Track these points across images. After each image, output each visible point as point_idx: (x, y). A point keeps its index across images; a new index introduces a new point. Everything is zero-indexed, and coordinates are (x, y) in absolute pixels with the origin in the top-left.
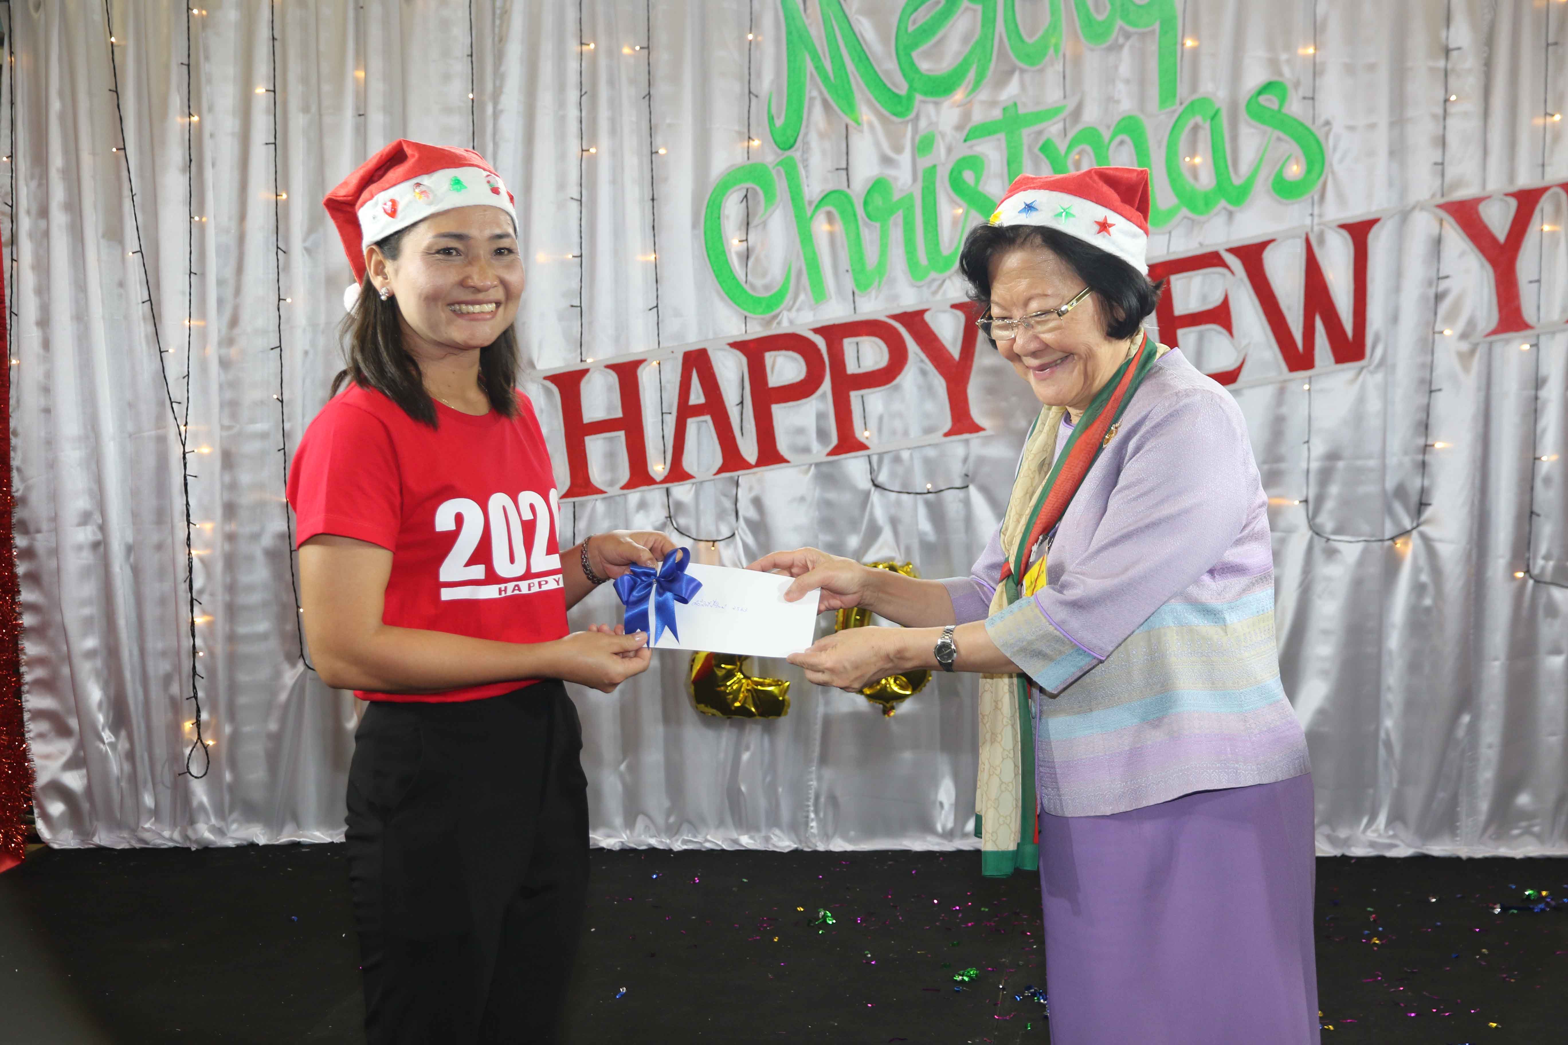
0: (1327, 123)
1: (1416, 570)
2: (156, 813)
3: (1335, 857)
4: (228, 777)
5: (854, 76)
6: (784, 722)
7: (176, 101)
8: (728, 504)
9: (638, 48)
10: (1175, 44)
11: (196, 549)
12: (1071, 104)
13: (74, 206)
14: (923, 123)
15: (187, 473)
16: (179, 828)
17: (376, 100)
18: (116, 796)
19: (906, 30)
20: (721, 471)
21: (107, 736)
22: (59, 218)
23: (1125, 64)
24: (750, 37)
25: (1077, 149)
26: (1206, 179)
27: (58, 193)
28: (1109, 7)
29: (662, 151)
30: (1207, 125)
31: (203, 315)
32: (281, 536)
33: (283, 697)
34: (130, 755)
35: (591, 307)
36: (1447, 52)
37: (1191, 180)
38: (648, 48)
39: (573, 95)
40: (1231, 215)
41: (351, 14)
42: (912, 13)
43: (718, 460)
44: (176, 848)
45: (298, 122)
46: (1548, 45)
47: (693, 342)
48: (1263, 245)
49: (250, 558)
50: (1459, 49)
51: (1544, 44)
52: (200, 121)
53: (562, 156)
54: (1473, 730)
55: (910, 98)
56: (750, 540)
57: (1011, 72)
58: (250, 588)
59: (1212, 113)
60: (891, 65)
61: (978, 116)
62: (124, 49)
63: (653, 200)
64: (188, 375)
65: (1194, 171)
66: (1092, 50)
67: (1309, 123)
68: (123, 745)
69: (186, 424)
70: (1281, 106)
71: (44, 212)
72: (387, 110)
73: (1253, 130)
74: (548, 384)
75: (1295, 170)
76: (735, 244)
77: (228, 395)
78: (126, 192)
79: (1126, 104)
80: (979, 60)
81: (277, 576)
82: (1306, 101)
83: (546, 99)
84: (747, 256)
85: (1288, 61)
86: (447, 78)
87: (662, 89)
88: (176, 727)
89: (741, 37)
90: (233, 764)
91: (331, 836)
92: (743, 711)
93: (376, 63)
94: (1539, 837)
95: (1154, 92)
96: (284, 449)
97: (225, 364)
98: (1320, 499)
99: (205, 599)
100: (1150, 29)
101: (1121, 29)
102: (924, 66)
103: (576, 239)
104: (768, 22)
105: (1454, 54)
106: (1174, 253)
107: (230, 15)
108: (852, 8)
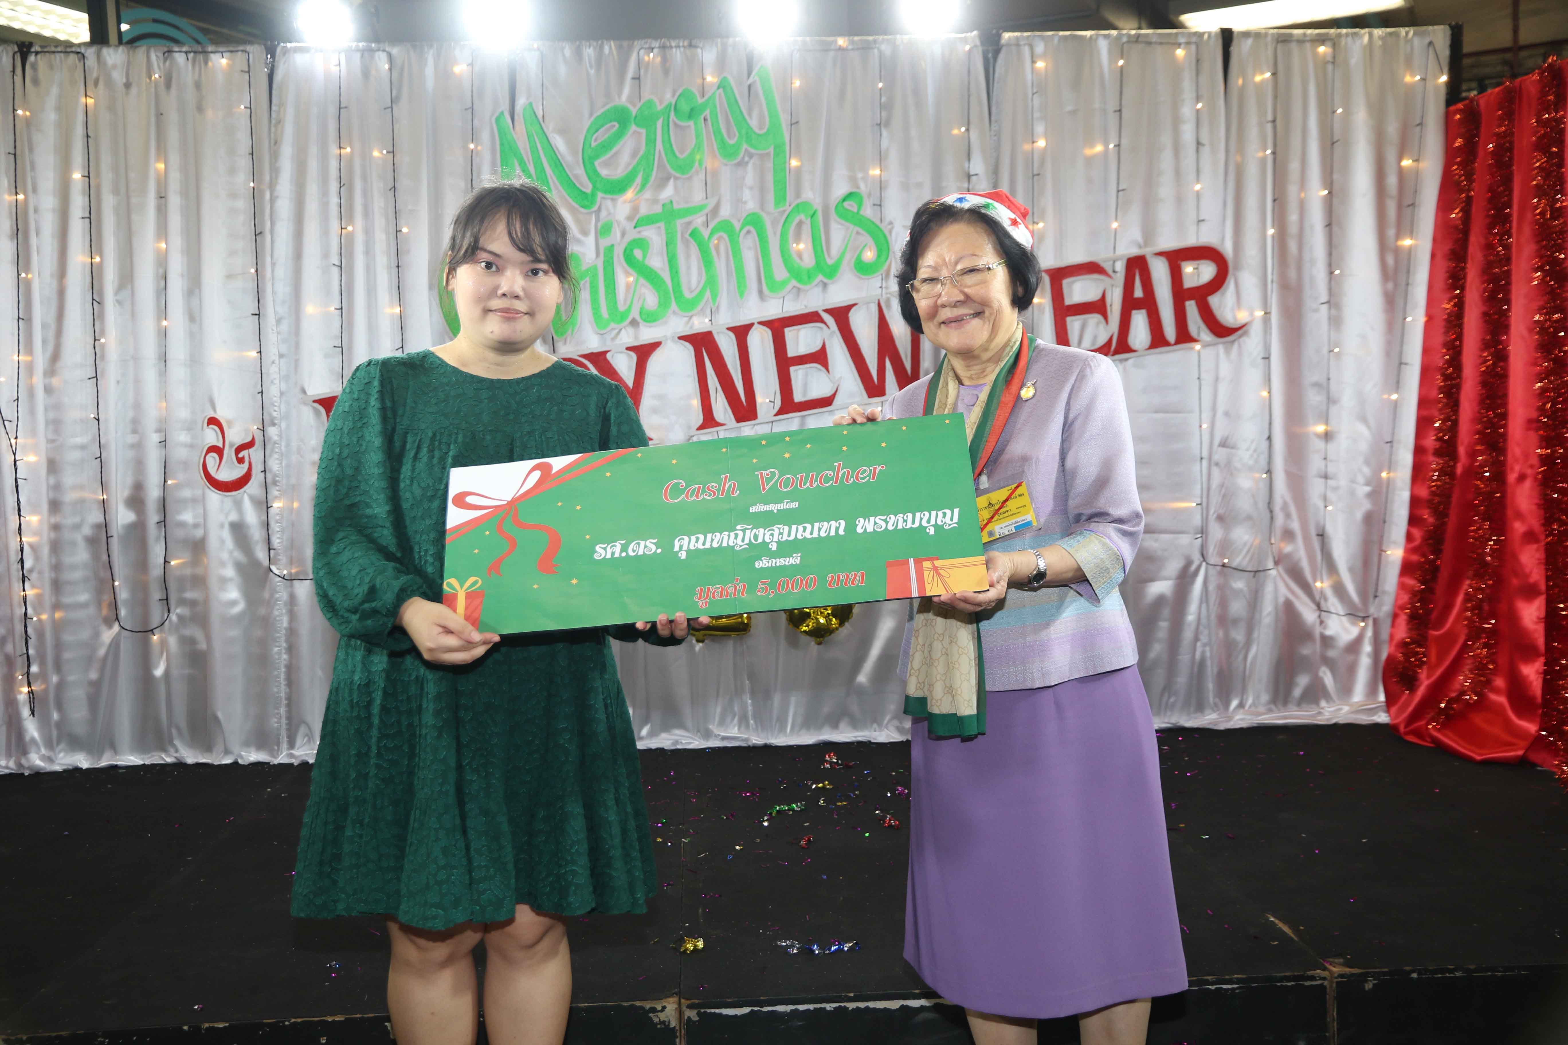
0: (891, 223)
3: (902, 741)
4: (55, 716)
5: (552, 178)
7: (6, 182)
9: (385, 152)
10: (785, 163)
11: (25, 537)
12: (712, 202)
14: (603, 214)
15: (18, 476)
16: (14, 758)
17: (174, 188)
19: (590, 145)
23: (750, 176)
24: (472, 146)
25: (716, 236)
26: (808, 260)
28: (737, 134)
29: (405, 230)
30: (808, 221)
31: (30, 351)
32: (98, 526)
33: (102, 652)
35: (350, 348)
36: (969, 176)
37: (798, 260)
38: (393, 152)
39: (334, 186)
40: (825, 285)
41: (153, 119)
42: (594, 133)
44: (11, 774)
45: (109, 202)
46: (1033, 176)
48: (849, 308)
49: (74, 544)
50: (976, 175)
51: (1031, 175)
52: (26, 200)
53: (325, 232)
55: (593, 195)
57: (668, 179)
58: (73, 567)
59: (812, 213)
60: (580, 171)
61: (643, 210)
63: (398, 267)
64: (18, 399)
65: (800, 255)
66: (726, 165)
67: (878, 222)
69: (16, 438)
70: (859, 210)
72: (184, 193)
73: (840, 226)
74: (317, 405)
75: (869, 255)
77: (51, 415)
79: (751, 204)
80: (644, 169)
81: (96, 557)
82: (876, 207)
83: (312, 189)
85: (863, 178)
86: (232, 171)
87: (404, 183)
89: (465, 147)
90: (60, 706)
91: (143, 759)
95: (770, 197)
96: (100, 457)
97: (49, 391)
99: (34, 576)
100: (767, 151)
101: (746, 150)
102: (604, 172)
103: (338, 296)
104: (485, 136)
105: (974, 178)
106: (786, 312)
107: (51, 116)
108: (549, 128)
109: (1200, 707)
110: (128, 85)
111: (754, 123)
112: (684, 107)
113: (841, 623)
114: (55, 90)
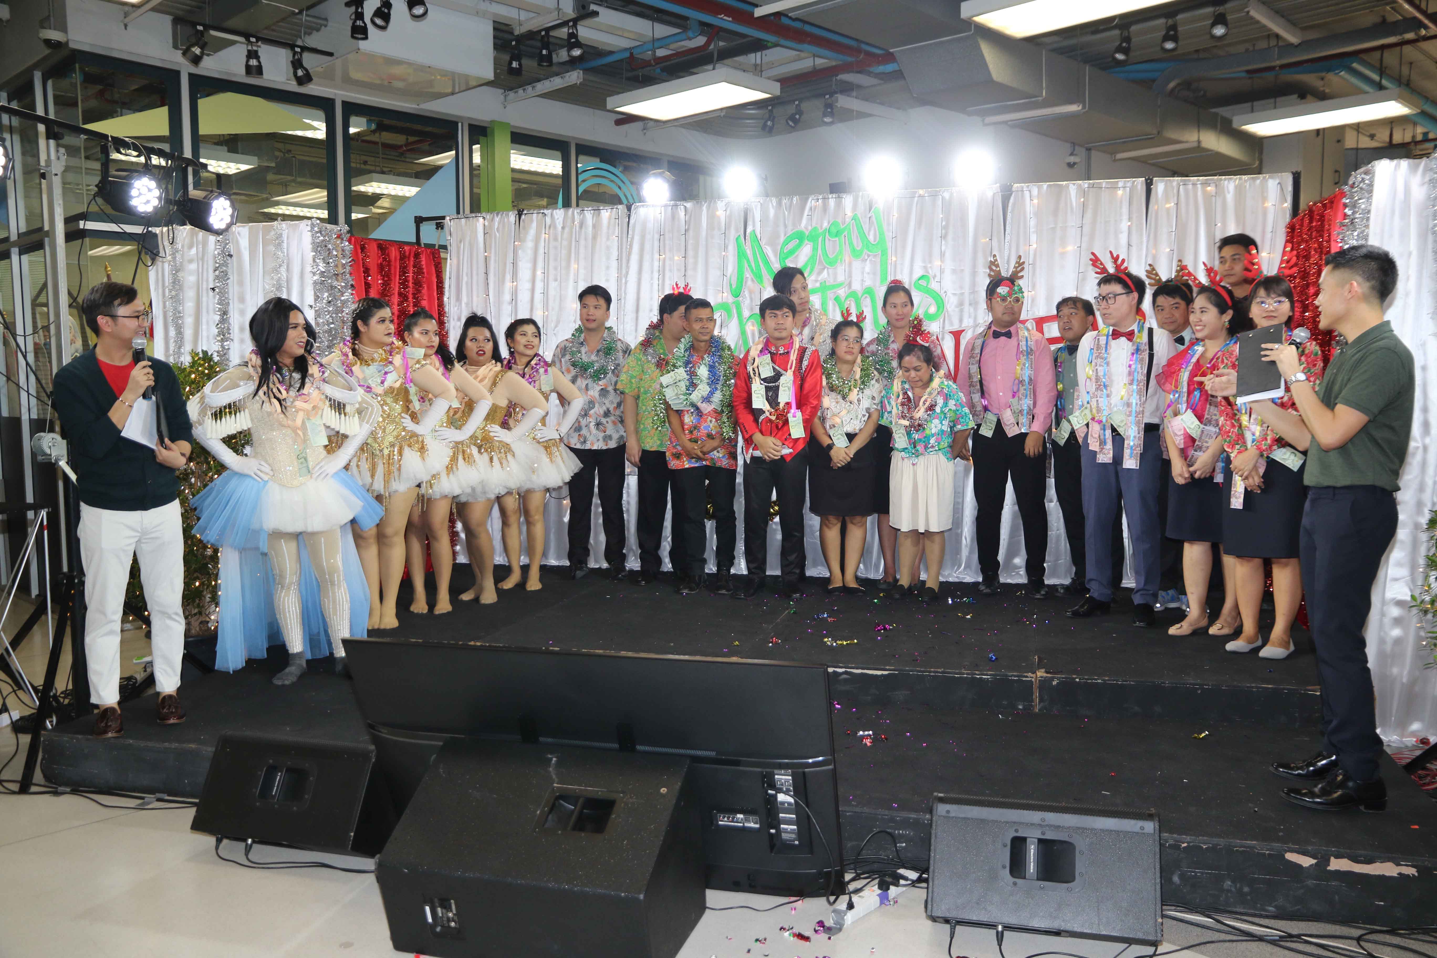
0: (946, 292)
5: (763, 270)
7: (508, 277)
9: (681, 257)
10: (886, 260)
12: (848, 281)
17: (581, 277)
19: (783, 252)
23: (868, 268)
24: (724, 254)
25: (847, 300)
28: (861, 244)
38: (685, 257)
39: (656, 275)
42: (785, 245)
45: (553, 285)
46: (1029, 264)
52: (517, 284)
53: (651, 299)
57: (824, 269)
62: (490, 257)
66: (855, 261)
67: (938, 292)
70: (927, 285)
75: (933, 310)
79: (867, 283)
80: (811, 264)
82: (938, 283)
83: (645, 276)
85: (931, 267)
86: (609, 268)
87: (689, 274)
89: (721, 254)
93: (582, 263)
95: (879, 278)
100: (878, 253)
101: (866, 253)
104: (731, 248)
107: (530, 244)
108: (763, 243)
110: (563, 228)
111: (871, 238)
112: (834, 230)
114: (532, 232)
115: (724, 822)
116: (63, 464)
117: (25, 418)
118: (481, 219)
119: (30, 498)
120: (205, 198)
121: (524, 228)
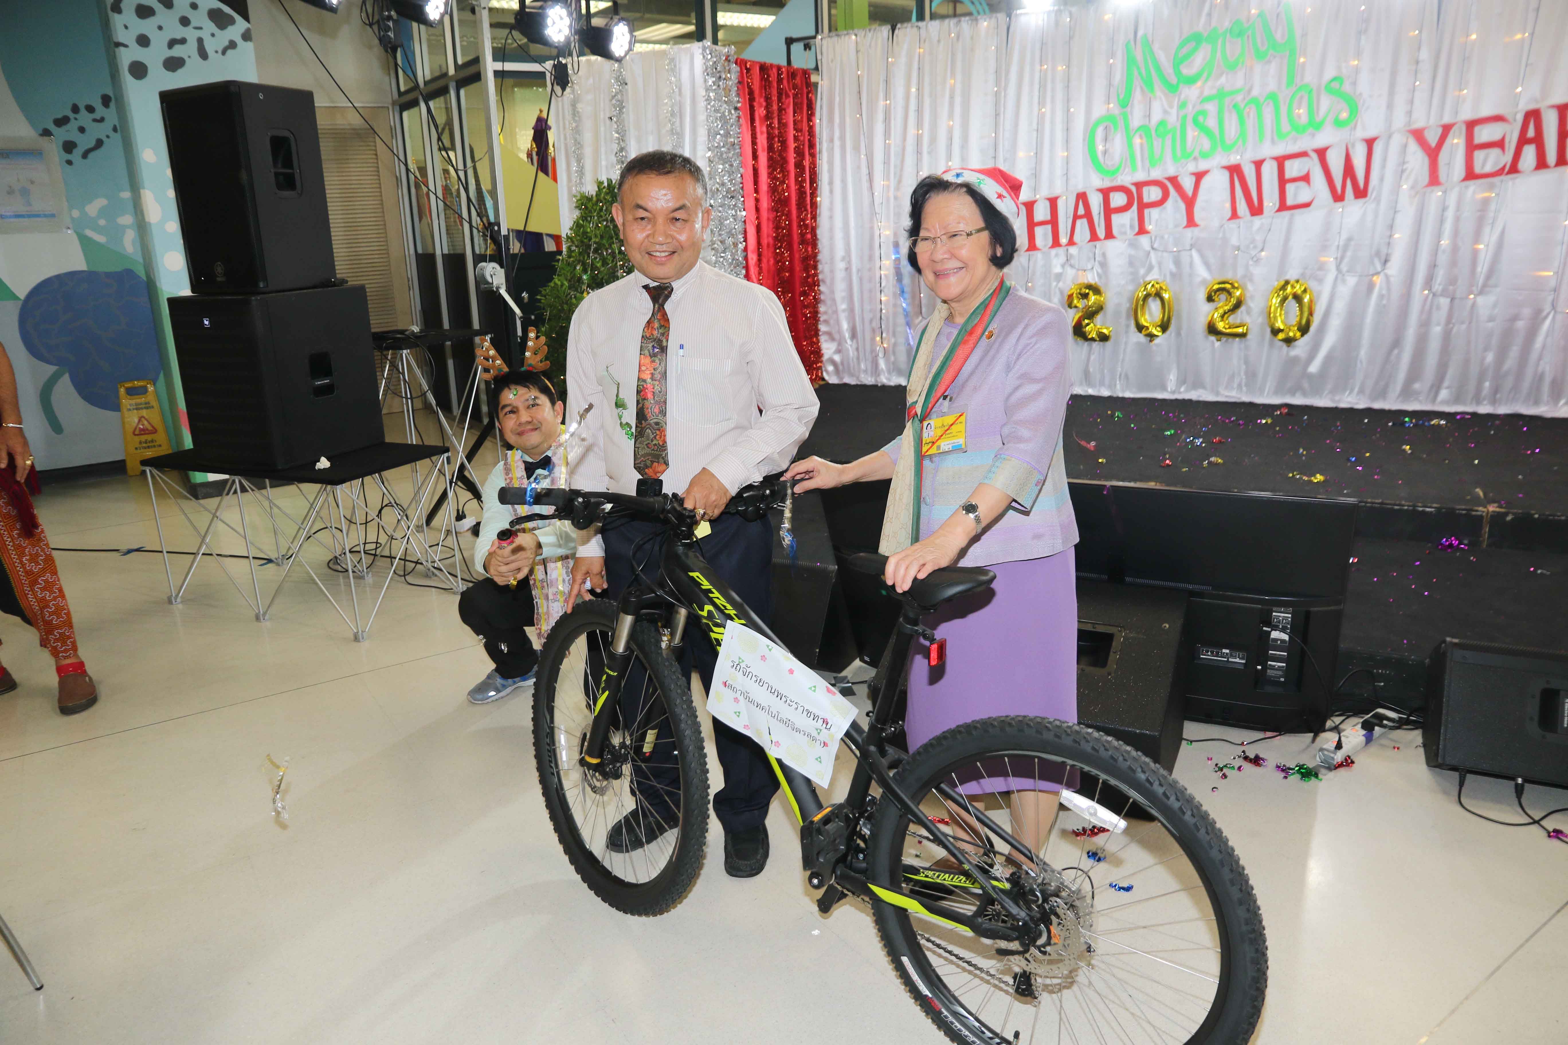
0: (1360, 94)
1: (1381, 289)
2: (866, 371)
4: (892, 358)
5: (1155, 77)
6: (1108, 344)
7: (882, 95)
8: (1091, 255)
9: (1064, 67)
10: (1295, 61)
11: (883, 271)
12: (1248, 87)
13: (842, 138)
14: (1183, 96)
15: (881, 242)
16: (874, 377)
17: (958, 92)
18: (852, 365)
19: (1178, 56)
20: (1090, 241)
21: (849, 341)
22: (837, 143)
23: (1273, 69)
24: (1111, 61)
25: (1249, 107)
26: (1304, 118)
27: (837, 134)
28: (1267, 44)
29: (1072, 110)
30: (1307, 96)
31: (888, 180)
34: (857, 349)
35: (1040, 174)
36: (1417, 62)
37: (1298, 120)
38: (1069, 67)
39: (1036, 86)
40: (1314, 135)
42: (1181, 48)
43: (1088, 237)
45: (927, 102)
46: (1465, 58)
47: (1080, 189)
48: (1327, 148)
50: (1423, 61)
51: (1462, 60)
52: (890, 103)
53: (1031, 112)
54: (1399, 357)
55: (1177, 86)
56: (1100, 271)
57: (1222, 73)
59: (1309, 90)
60: (1170, 72)
61: (1207, 92)
62: (863, 76)
63: (1067, 130)
64: (882, 204)
65: (1299, 116)
66: (1258, 63)
67: (1352, 95)
68: (854, 346)
69: (881, 223)
70: (1340, 87)
71: (831, 140)
72: (962, 95)
73: (1327, 98)
75: (1344, 115)
76: (1101, 148)
78: (862, 132)
79: (1272, 86)
80: (1209, 69)
82: (1352, 85)
83: (1026, 89)
84: (1105, 152)
85: (1345, 67)
86: (986, 82)
87: (1073, 84)
88: (873, 339)
89: (1108, 62)
90: (894, 353)
92: (1093, 339)
93: (959, 77)
94: (1420, 402)
95: (1284, 81)
97: (896, 198)
98: (1342, 258)
99: (886, 290)
100: (1284, 54)
101: (1272, 54)
102: (1185, 71)
103: (1035, 147)
104: (1119, 55)
105: (1420, 63)
106: (1287, 151)
107: (903, 60)
108: (1156, 46)
109: (1537, 403)
110: (939, 41)
111: (1278, 37)
112: (1236, 29)
113: (1302, 335)
114: (905, 46)
115: (1207, 656)
116: (503, 292)
117: (438, 252)
118: (854, 37)
119: (476, 325)
120: (606, 25)
121: (898, 43)
